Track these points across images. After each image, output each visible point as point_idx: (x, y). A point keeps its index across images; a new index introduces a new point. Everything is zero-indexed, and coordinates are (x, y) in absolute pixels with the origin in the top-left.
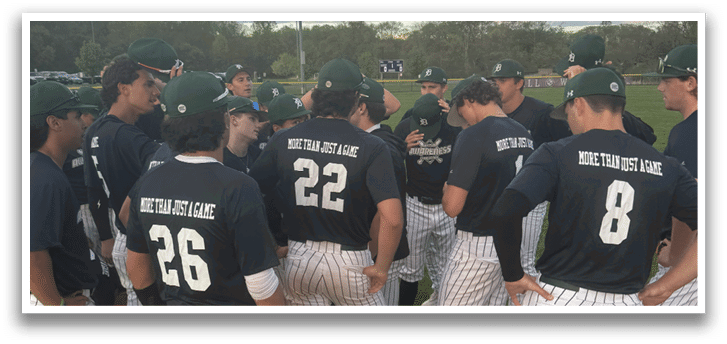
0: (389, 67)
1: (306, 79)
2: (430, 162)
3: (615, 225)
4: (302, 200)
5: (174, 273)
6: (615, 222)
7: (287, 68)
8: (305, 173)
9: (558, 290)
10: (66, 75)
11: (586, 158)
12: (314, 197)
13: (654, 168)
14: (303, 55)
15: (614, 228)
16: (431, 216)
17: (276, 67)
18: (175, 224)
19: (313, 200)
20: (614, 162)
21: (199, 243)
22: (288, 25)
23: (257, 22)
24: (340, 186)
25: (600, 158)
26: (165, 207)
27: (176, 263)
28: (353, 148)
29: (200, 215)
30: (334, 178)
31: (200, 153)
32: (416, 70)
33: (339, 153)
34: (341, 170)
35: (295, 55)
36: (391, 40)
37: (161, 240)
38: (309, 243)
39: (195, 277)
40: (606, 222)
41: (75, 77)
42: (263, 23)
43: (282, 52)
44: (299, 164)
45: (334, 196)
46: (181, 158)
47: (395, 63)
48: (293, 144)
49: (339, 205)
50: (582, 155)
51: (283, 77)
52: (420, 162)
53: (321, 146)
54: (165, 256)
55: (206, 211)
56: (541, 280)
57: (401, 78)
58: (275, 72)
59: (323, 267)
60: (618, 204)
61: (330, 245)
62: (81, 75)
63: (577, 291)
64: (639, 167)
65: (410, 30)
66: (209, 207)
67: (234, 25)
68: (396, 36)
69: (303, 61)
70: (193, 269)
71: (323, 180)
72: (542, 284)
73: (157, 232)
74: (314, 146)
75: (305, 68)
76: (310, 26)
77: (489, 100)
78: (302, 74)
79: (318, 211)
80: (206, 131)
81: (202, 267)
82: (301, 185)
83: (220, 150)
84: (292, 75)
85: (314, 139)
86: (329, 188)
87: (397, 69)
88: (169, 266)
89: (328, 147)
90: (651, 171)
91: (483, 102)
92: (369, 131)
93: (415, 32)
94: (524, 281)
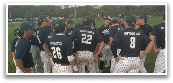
0: (96, 15)
1: (77, 18)
2: (107, 34)
3: (133, 45)
4: (83, 42)
5: (56, 56)
6: (133, 44)
7: (72, 16)
8: (84, 37)
9: (125, 58)
10: (22, 19)
11: (126, 33)
12: (85, 41)
13: (139, 34)
14: (76, 13)
15: (133, 46)
16: (107, 47)
17: (70, 16)
18: (56, 46)
19: (85, 42)
20: (130, 34)
21: (60, 50)
22: (72, 6)
23: (65, 6)
24: (91, 39)
25: (128, 33)
26: (54, 43)
27: (56, 54)
28: (93, 32)
29: (60, 45)
30: (89, 38)
31: (60, 33)
32: (102, 15)
33: (90, 33)
34: (91, 36)
35: (74, 13)
36: (96, 9)
37: (53, 49)
38: (83, 51)
39: (59, 56)
40: (131, 45)
41: (24, 20)
42: (67, 6)
43: (71, 12)
44: (83, 35)
45: (89, 41)
46: (57, 34)
47: (97, 14)
48: (81, 31)
49: (90, 43)
50: (125, 33)
51: (71, 18)
52: (105, 34)
53: (87, 31)
54: (54, 52)
55: (61, 44)
56: (121, 56)
57: (99, 17)
58: (70, 17)
59: (87, 56)
60: (133, 41)
61: (88, 51)
62: (25, 19)
63: (128, 57)
64: (136, 34)
65: (100, 6)
66: (61, 43)
67: (60, 7)
68: (97, 8)
69: (76, 14)
70: (59, 55)
71: (87, 38)
72: (121, 57)
73: (53, 48)
74: (85, 31)
75: (77, 16)
76: (77, 6)
77: (116, 23)
78: (76, 17)
79: (86, 44)
80: (61, 29)
81: (60, 54)
82: (83, 39)
83: (64, 33)
84: (73, 17)
85: (85, 30)
86: (88, 39)
87: (98, 15)
88: (55, 54)
89: (88, 32)
90: (138, 34)
91: (115, 23)
92: (92, 28)
93: (102, 7)
94: (118, 57)
